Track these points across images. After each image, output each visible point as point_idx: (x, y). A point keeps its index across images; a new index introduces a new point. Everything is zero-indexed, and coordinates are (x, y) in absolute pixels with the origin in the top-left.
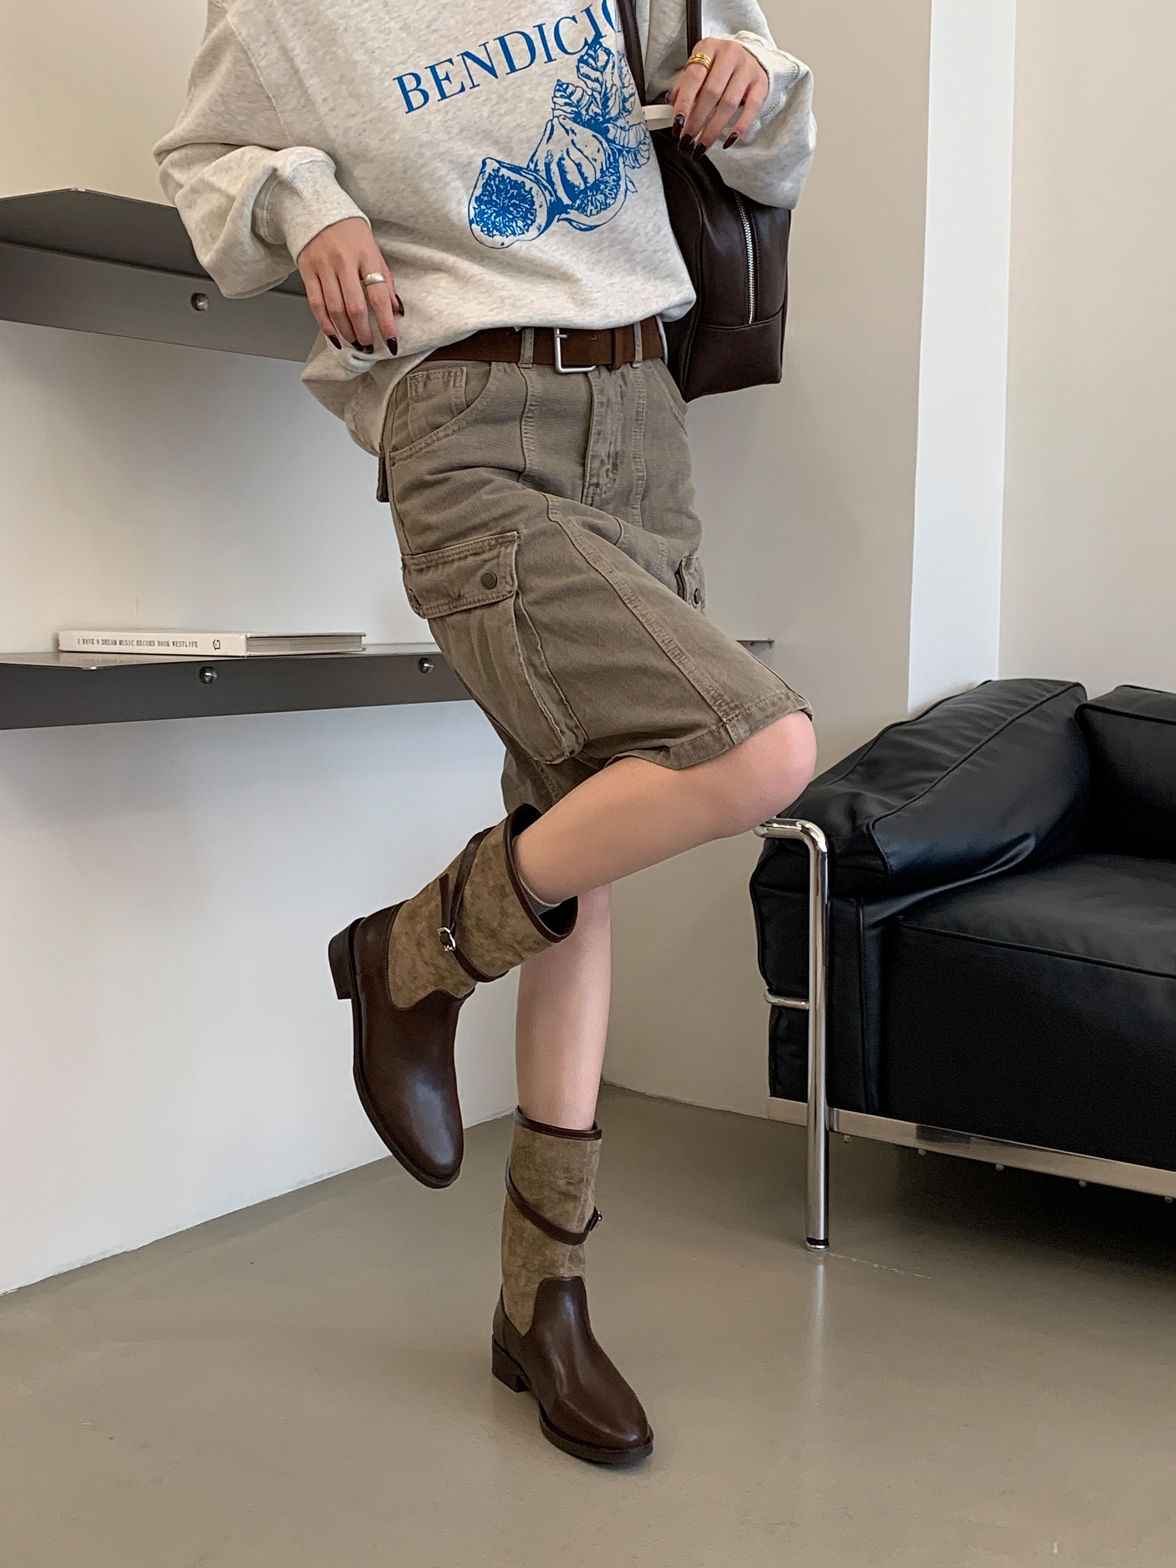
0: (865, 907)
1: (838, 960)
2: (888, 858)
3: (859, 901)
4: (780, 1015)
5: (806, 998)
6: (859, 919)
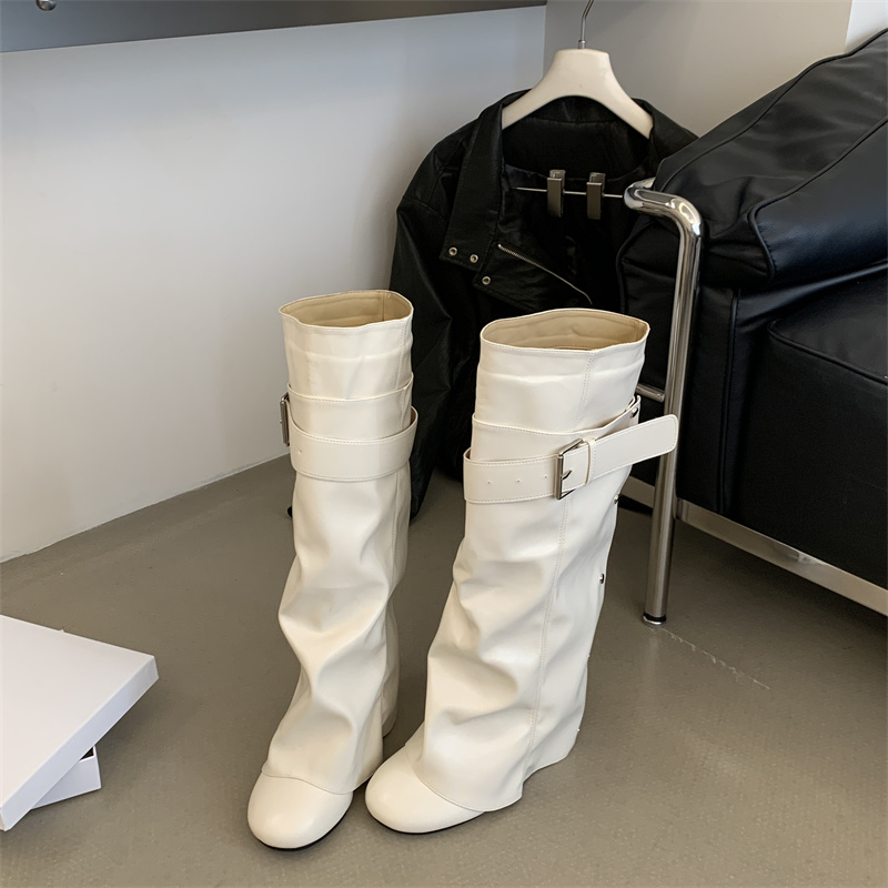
0: (742, 301)
2: (770, 251)
3: (736, 295)
5: (662, 388)
6: (731, 313)
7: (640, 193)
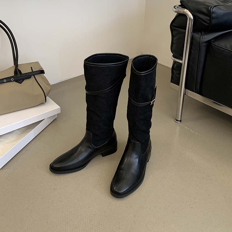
0: (203, 37)
1: (192, 51)
4: (175, 63)
5: (182, 59)
6: (200, 39)
7: (177, 7)
